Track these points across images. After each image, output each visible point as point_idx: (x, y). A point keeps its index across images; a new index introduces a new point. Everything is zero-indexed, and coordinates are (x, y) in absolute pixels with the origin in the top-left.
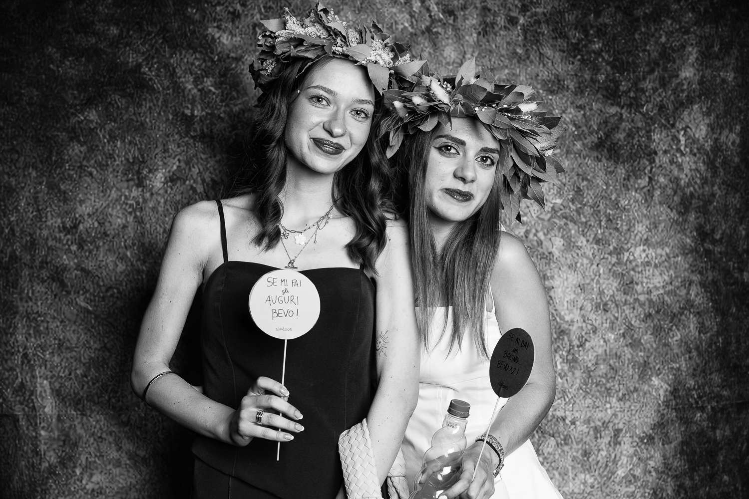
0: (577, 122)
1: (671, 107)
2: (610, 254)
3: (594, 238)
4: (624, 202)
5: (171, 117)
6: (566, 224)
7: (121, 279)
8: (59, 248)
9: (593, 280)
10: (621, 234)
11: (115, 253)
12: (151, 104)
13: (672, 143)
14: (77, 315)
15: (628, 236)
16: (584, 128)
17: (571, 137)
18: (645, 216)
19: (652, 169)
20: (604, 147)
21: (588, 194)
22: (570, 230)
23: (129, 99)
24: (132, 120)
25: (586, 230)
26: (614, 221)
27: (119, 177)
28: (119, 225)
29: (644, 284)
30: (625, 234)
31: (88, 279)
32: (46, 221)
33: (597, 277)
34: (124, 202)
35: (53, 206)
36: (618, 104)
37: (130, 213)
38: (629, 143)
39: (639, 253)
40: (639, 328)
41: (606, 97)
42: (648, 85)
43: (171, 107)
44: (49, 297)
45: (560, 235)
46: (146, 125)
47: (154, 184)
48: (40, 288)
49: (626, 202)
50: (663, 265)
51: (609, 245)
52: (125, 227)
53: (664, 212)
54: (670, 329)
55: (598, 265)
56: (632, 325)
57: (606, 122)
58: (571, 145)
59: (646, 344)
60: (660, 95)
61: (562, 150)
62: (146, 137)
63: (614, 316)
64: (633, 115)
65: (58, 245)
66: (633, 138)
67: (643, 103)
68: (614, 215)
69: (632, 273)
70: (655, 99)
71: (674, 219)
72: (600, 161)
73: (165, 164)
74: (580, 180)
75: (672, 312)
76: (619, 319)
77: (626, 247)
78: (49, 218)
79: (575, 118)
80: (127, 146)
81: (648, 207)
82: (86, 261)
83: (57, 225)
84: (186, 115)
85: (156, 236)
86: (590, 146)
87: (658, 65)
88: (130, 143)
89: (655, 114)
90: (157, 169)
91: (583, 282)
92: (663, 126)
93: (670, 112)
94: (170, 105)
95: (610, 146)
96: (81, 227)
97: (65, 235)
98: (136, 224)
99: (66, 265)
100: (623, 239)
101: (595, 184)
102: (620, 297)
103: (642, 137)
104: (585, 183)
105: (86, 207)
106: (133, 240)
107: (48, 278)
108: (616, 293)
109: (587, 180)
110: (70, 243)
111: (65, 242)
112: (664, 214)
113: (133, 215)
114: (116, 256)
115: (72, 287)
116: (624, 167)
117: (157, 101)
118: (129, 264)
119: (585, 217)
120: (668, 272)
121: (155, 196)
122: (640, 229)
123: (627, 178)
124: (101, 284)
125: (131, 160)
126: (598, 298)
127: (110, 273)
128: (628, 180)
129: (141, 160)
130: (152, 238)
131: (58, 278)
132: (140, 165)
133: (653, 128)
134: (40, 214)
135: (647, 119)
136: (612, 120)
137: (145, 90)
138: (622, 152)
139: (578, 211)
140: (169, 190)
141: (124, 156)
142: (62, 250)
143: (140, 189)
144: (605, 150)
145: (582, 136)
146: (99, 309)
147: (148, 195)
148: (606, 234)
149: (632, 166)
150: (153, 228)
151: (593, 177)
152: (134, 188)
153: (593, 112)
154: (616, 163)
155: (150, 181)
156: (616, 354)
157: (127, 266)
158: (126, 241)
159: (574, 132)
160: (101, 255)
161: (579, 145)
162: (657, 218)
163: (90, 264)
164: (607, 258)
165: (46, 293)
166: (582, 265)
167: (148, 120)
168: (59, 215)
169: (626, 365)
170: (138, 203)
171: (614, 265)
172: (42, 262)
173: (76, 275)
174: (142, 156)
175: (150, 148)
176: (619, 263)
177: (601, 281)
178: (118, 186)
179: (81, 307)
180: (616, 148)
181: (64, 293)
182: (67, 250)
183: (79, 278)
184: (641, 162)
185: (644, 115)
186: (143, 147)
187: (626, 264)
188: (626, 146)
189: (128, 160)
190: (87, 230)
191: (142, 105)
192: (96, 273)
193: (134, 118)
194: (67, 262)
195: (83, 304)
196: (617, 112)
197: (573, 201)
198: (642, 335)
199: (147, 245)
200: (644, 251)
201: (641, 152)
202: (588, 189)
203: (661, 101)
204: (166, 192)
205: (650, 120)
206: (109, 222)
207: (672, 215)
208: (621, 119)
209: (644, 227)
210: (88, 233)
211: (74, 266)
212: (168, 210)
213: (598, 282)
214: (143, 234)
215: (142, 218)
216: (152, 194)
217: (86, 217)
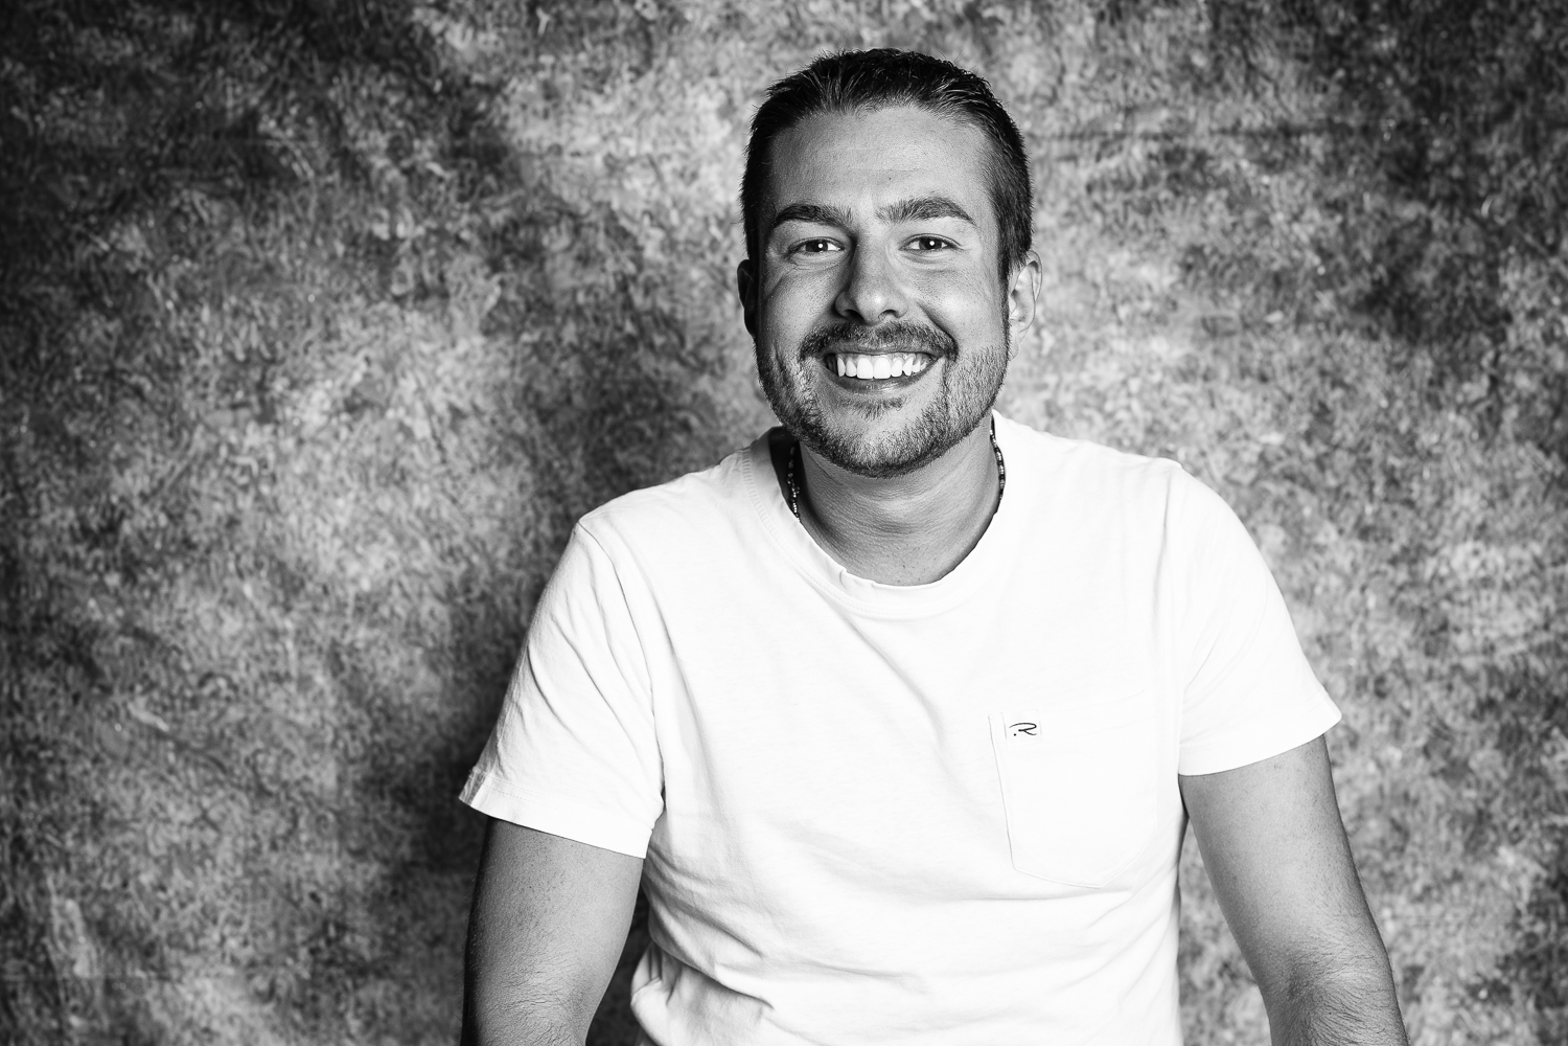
0: (1324, 244)
1: (1549, 203)
2: (1394, 561)
3: (1357, 525)
4: (1427, 439)
5: (340, 249)
6: (1291, 494)
7: (233, 653)
8: (75, 582)
9: (1349, 624)
10: (1418, 513)
11: (214, 589)
12: (291, 219)
13: (1549, 291)
14: (132, 744)
15: (1435, 519)
16: (1342, 259)
17: (1310, 284)
18: (1479, 470)
19: (1498, 355)
20: (1386, 303)
21: (1345, 420)
22: (1300, 508)
23: (233, 203)
24: (242, 256)
25: (1337, 507)
26: (1404, 485)
27: (211, 399)
28: (219, 520)
29: (1476, 632)
30: (1430, 514)
31: (154, 654)
32: (37, 516)
33: (1360, 618)
34: (227, 461)
35: (53, 478)
36: (1423, 197)
37: (245, 488)
38: (1443, 293)
39: (1462, 559)
40: (1465, 734)
41: (1396, 179)
42: (1495, 147)
43: (339, 223)
44: (62, 701)
45: (1278, 519)
46: (278, 271)
47: (306, 417)
48: (38, 681)
49: (1435, 438)
50: (1525, 584)
51: (1391, 540)
52: (232, 522)
53: (1528, 460)
54: (1546, 735)
55: (1363, 589)
56: (1446, 727)
57: (1393, 242)
58: (1308, 301)
59: (1482, 769)
60: (1523, 174)
61: (1286, 315)
62: (279, 300)
63: (1401, 707)
64: (1456, 224)
65: (74, 574)
66: (1455, 282)
67: (1482, 193)
68: (1403, 470)
69: (1445, 605)
70: (1510, 184)
71: (1553, 475)
72: (1375, 337)
73: (330, 367)
74: (1327, 387)
75: (1549, 694)
76: (1416, 714)
77: (1430, 545)
78: (46, 505)
79: (1322, 235)
80: (228, 321)
81: (1486, 448)
82: (146, 613)
83: (65, 525)
84: (378, 240)
85: (315, 545)
86: (1352, 301)
87: (1520, 95)
88: (236, 312)
89: (1509, 223)
90: (310, 381)
91: (1326, 630)
92: (1527, 252)
93: (1546, 215)
94: (336, 217)
95: (1400, 301)
96: (126, 528)
97: (90, 549)
98: (261, 515)
99: (98, 623)
100: (1423, 526)
101: (1362, 395)
102: (1415, 662)
103: (1476, 279)
104: (1339, 393)
105: (134, 476)
106: (256, 555)
107: (56, 655)
108: (1406, 653)
109: (1343, 385)
110: (101, 567)
111: (89, 565)
112: (1526, 462)
113: (252, 492)
114: (218, 596)
115: (115, 675)
116: (1431, 352)
117: (305, 208)
118: (251, 615)
119: (1336, 475)
120: (1538, 599)
121: (308, 448)
122: (1468, 502)
123: (1438, 381)
124: (186, 666)
125: (241, 356)
126: (1364, 664)
127: (206, 640)
128: (1441, 384)
129: (267, 355)
130: (305, 550)
131: (80, 657)
132: (265, 370)
133: (1503, 255)
134: (23, 499)
135: (1490, 234)
136: (1408, 237)
137: (273, 182)
138: (1428, 315)
139: (1321, 463)
140: (344, 433)
141: (222, 345)
142: (84, 586)
143: (268, 429)
144: (1389, 313)
145: (1335, 280)
146: (185, 728)
147: (289, 444)
148: (1386, 514)
149: (1450, 349)
150: (307, 525)
151: (1359, 379)
152: (252, 427)
153: (1364, 218)
154: (1413, 342)
155: (295, 408)
156: (1406, 796)
157: (246, 620)
158: (238, 558)
159: (1315, 269)
160: (182, 596)
161: (1326, 301)
162: (1508, 474)
163: (156, 619)
164: (1385, 574)
165: (53, 692)
166: (1326, 589)
167: (284, 258)
168: (68, 500)
169: (1431, 820)
170: (263, 464)
171: (1401, 589)
172: (37, 618)
173: (123, 648)
174: (271, 347)
175: (291, 328)
176: (1414, 583)
177: (1371, 626)
178: (209, 419)
179: (139, 723)
180: (1413, 307)
181: (96, 691)
182: (96, 585)
183: (132, 654)
184: (1473, 341)
185: (1483, 223)
186: (274, 323)
187: (1430, 586)
188: (1438, 300)
189: (231, 355)
190: (141, 535)
191: (265, 220)
192: (173, 641)
193: (246, 250)
194: (97, 616)
195: (145, 717)
196: (1419, 216)
197: (1308, 437)
198: (1473, 748)
199: (292, 567)
200: (1476, 553)
201: (1473, 317)
202: (1345, 407)
203: (1527, 189)
204: (337, 436)
205: (1496, 237)
206: (195, 512)
207: (1549, 465)
208: (1427, 234)
209: (1477, 497)
210: (146, 542)
211: (117, 626)
212: (342, 481)
213: (1363, 629)
214: (279, 540)
215: (275, 500)
216: (300, 442)
217: (136, 503)
